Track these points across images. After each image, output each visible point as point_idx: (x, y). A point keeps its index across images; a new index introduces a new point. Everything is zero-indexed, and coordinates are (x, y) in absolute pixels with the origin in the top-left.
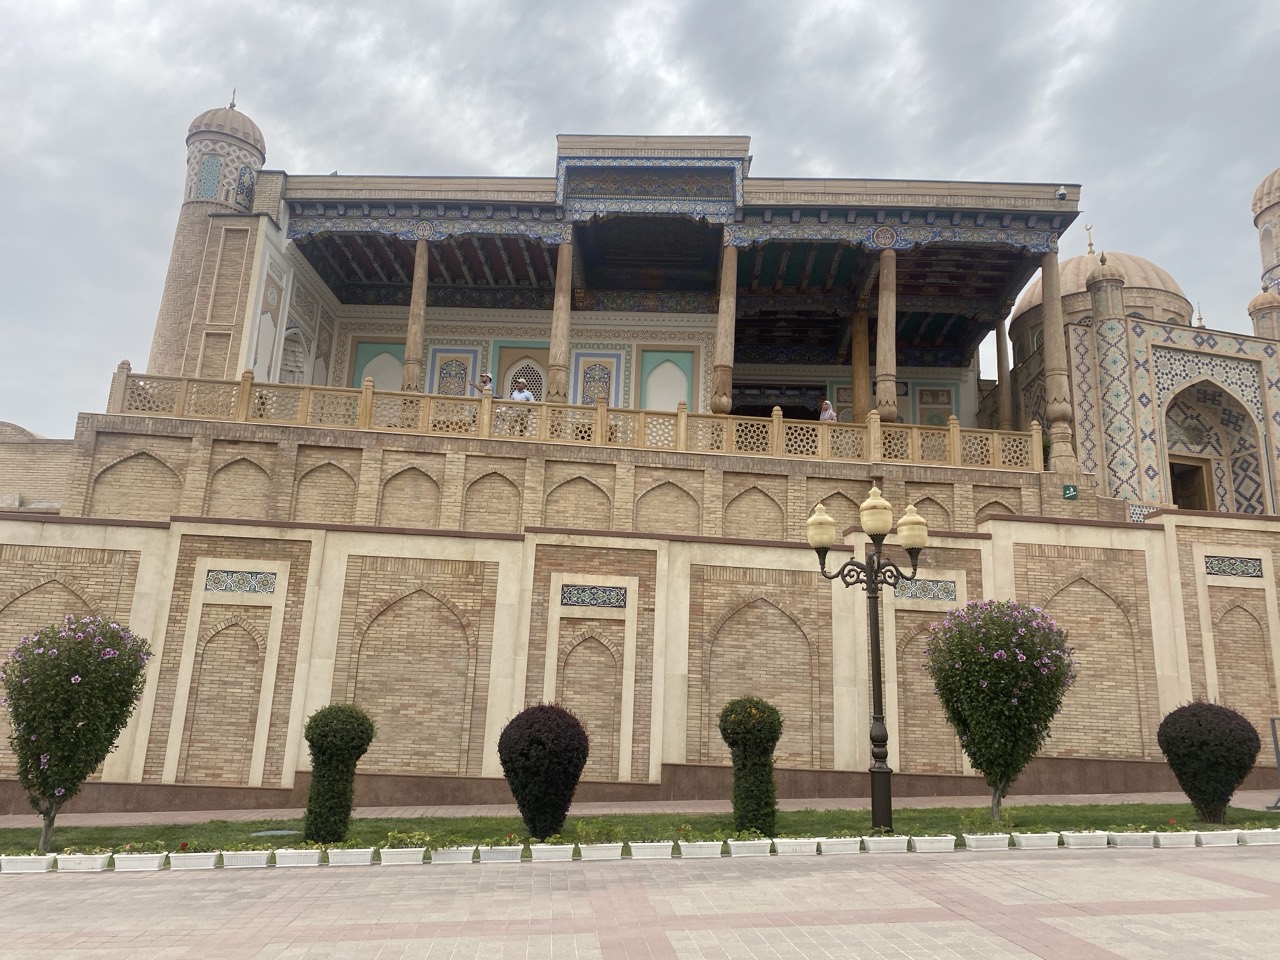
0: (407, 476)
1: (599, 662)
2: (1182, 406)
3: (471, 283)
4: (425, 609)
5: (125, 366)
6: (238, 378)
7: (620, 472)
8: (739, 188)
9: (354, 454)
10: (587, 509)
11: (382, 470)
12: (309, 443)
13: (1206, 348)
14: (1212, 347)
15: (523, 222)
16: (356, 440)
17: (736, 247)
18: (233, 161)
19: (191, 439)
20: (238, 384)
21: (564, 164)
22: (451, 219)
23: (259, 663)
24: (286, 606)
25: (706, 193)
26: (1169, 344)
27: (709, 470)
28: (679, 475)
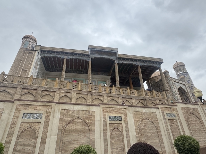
0: (64, 97)
4: (79, 122)
5: (3, 73)
7: (105, 97)
8: (117, 55)
9: (54, 92)
11: (59, 96)
12: (44, 90)
14: (180, 82)
15: (83, 57)
16: (54, 89)
17: (117, 63)
19: (17, 88)
20: (29, 78)
21: (90, 49)
22: (71, 56)
23: (36, 138)
24: (45, 122)
26: (176, 81)
27: (119, 97)
28: (115, 98)
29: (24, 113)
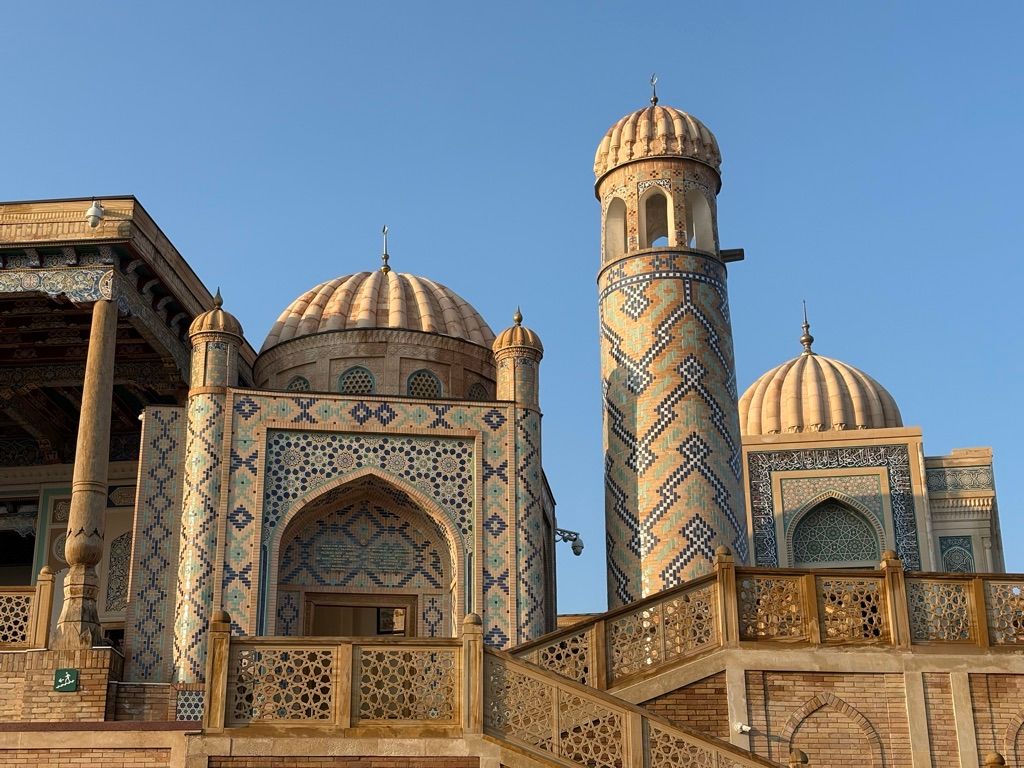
2: (376, 514)
13: (373, 425)
14: (384, 422)
26: (306, 425)
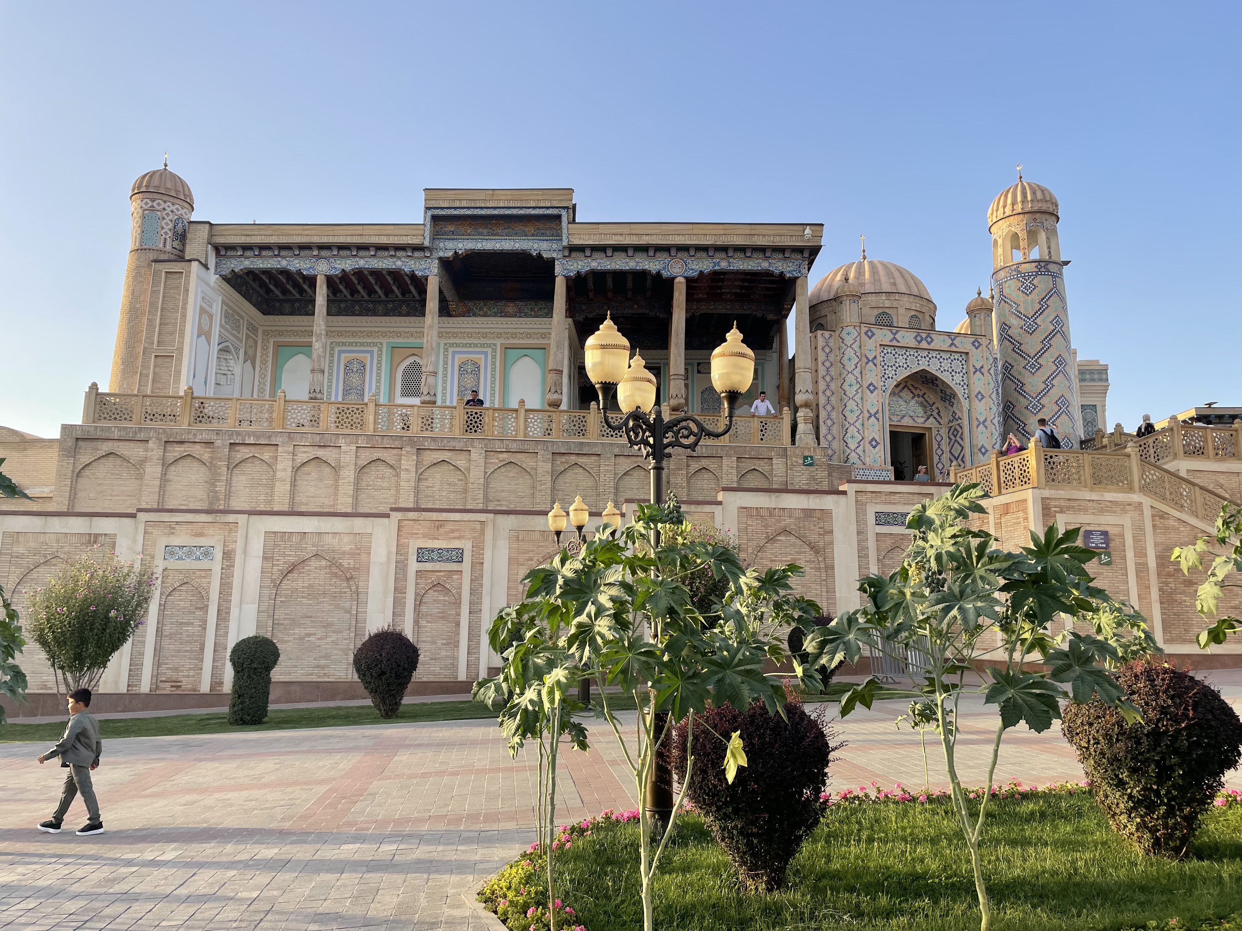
0: (313, 463)
1: (445, 601)
2: (911, 388)
3: (366, 297)
4: (320, 568)
5: (94, 386)
6: (182, 393)
7: (474, 455)
8: (565, 231)
9: (273, 448)
10: (449, 484)
11: (293, 460)
12: (237, 441)
13: (924, 345)
14: (929, 343)
15: (399, 258)
16: (273, 438)
17: (564, 276)
18: (168, 214)
19: (147, 441)
20: (181, 398)
21: (430, 213)
22: (343, 257)
23: (205, 609)
24: (222, 569)
25: (539, 234)
26: (895, 343)
27: (541, 452)
28: (519, 456)
29: (166, 546)
